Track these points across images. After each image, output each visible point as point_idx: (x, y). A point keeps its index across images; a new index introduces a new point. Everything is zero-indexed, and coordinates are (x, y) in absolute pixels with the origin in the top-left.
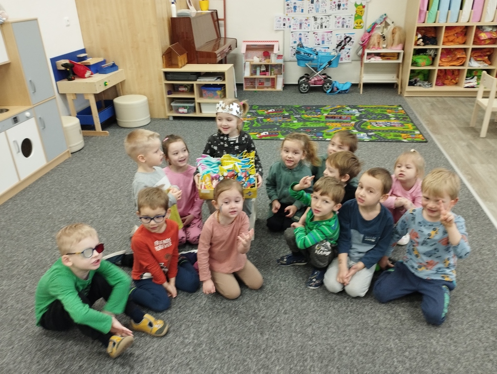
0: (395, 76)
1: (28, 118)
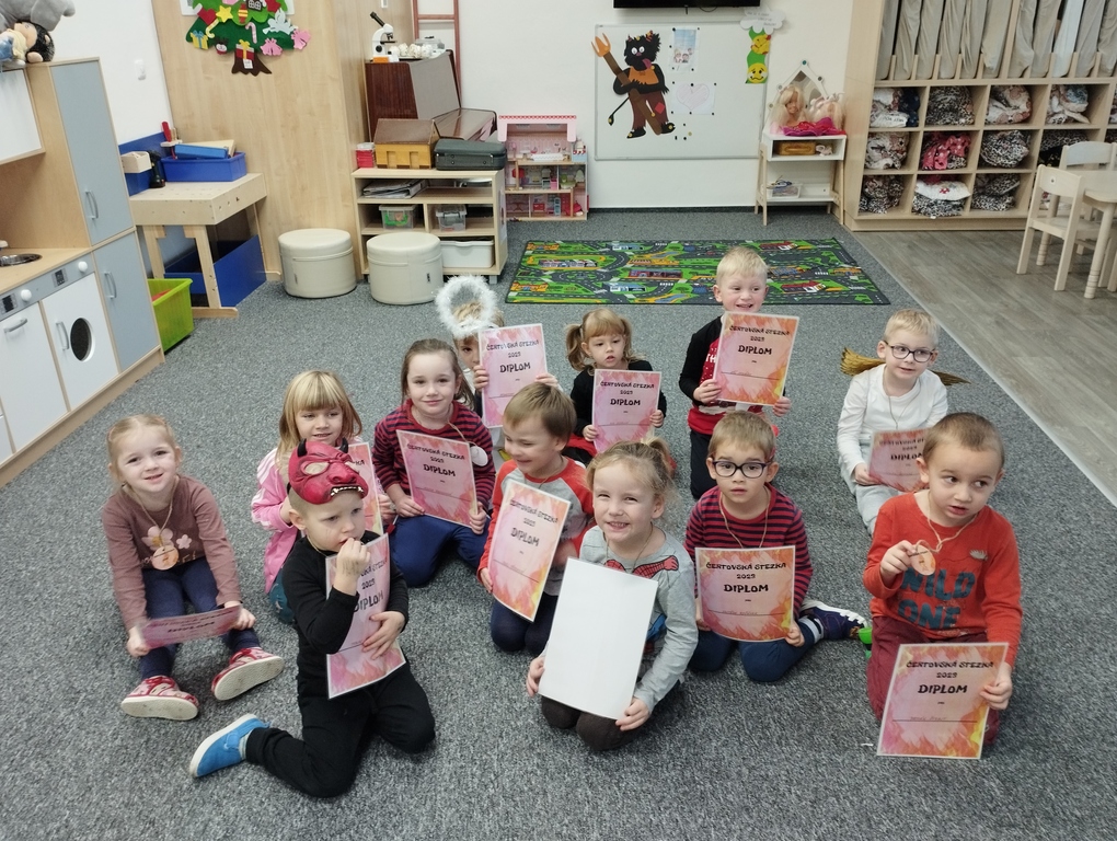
0: (828, 188)
1: (83, 274)
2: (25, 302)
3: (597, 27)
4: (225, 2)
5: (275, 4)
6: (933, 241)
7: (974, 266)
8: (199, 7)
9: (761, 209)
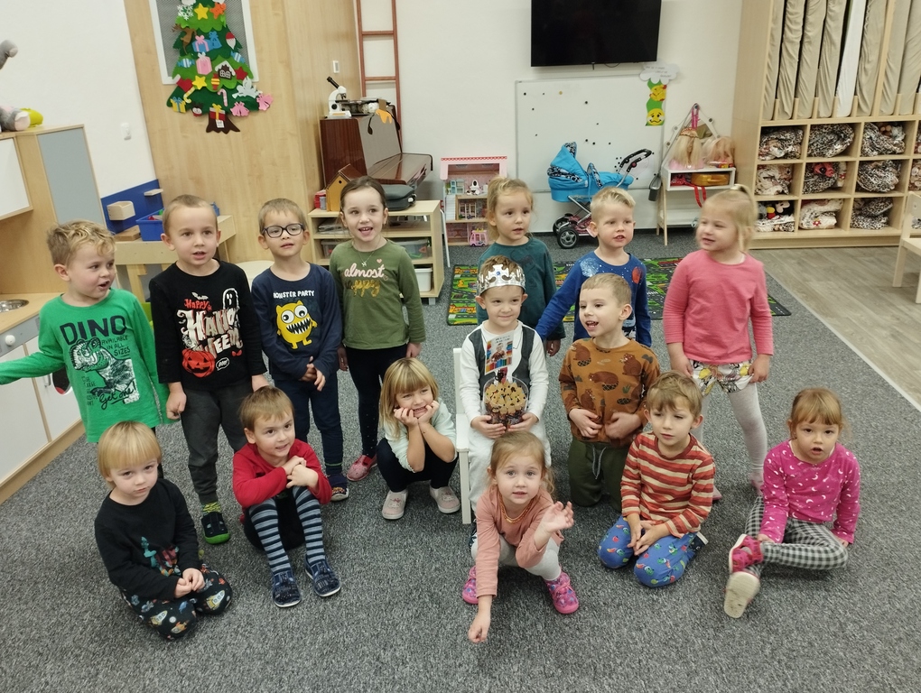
2: (9, 346)
3: (517, 82)
4: (200, 72)
5: (243, 73)
6: (819, 257)
7: (860, 280)
8: (178, 77)
9: (662, 231)
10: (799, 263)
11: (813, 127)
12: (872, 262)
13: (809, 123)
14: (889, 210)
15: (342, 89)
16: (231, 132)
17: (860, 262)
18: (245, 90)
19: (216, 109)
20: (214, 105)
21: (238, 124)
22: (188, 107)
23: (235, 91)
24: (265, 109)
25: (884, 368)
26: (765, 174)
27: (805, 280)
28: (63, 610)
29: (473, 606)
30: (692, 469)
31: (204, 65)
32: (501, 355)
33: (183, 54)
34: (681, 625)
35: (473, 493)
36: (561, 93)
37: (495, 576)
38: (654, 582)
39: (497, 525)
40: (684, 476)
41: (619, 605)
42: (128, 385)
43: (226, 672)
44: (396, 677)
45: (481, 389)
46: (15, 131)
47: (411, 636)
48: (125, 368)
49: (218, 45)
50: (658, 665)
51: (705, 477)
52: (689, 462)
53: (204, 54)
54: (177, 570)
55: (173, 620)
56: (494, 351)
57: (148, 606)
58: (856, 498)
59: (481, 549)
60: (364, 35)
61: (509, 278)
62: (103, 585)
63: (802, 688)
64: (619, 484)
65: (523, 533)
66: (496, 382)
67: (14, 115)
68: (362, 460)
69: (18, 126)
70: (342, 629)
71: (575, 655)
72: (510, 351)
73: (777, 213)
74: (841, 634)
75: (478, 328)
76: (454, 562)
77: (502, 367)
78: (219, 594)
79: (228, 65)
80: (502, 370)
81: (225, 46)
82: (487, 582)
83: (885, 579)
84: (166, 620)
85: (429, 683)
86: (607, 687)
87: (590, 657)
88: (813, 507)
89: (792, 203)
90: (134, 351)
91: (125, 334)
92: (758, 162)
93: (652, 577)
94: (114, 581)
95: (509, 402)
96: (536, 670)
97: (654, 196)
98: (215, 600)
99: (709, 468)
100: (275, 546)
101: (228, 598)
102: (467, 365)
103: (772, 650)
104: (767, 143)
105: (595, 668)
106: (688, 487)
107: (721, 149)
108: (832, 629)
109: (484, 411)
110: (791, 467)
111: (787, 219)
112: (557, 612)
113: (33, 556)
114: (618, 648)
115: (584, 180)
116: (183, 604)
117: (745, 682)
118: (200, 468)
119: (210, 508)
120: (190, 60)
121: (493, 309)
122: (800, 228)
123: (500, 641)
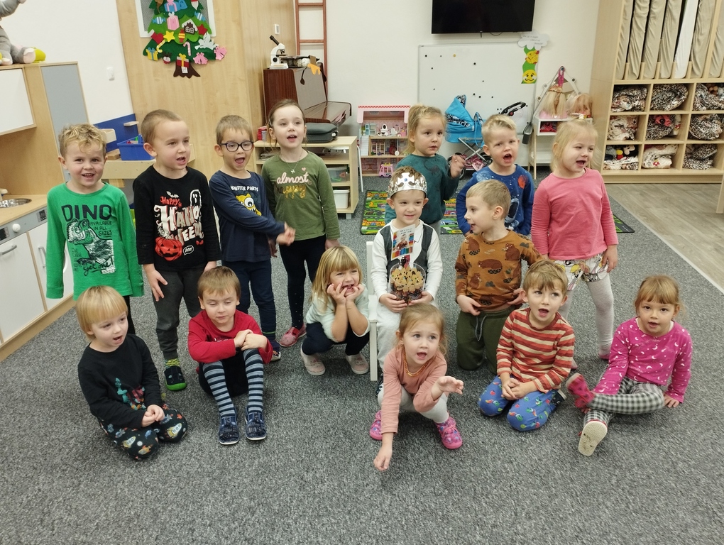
2: (16, 233)
3: (420, 46)
4: (170, 28)
5: (203, 29)
6: (657, 190)
7: (690, 208)
8: (152, 32)
9: (532, 168)
10: (641, 194)
11: (656, 86)
12: (700, 195)
13: (652, 82)
14: (714, 154)
15: (281, 46)
16: (193, 77)
17: (690, 194)
18: (205, 43)
19: (182, 58)
20: (180, 54)
21: (199, 71)
22: (160, 56)
23: (197, 43)
24: (220, 59)
25: (709, 274)
26: (616, 123)
27: (646, 207)
28: (53, 437)
29: (378, 441)
30: (557, 339)
31: (173, 22)
32: (405, 245)
33: (157, 13)
34: (544, 460)
35: (381, 355)
36: (455, 56)
37: (397, 417)
38: (523, 426)
39: (400, 377)
40: (550, 343)
41: (494, 444)
42: (107, 260)
43: (182, 485)
44: (316, 492)
45: (388, 274)
46: (24, 63)
47: (329, 462)
48: (106, 246)
49: (185, 6)
50: (525, 489)
51: (567, 344)
52: (554, 333)
53: (173, 13)
54: (144, 406)
55: (140, 443)
56: (399, 241)
57: (121, 432)
58: (688, 367)
59: (385, 396)
60: (300, 6)
61: (414, 184)
62: (86, 419)
63: (641, 510)
64: (496, 350)
65: (421, 384)
66: (400, 267)
67: (23, 51)
68: (291, 331)
69: (26, 59)
70: (274, 456)
71: (459, 479)
72: (412, 241)
73: (624, 155)
74: (673, 470)
75: (388, 225)
76: (363, 409)
77: (406, 255)
78: (177, 426)
79: (192, 23)
80: (405, 257)
81: (190, 7)
82: (390, 423)
83: (708, 430)
84: (135, 444)
85: (343, 497)
86: (484, 504)
87: (471, 481)
88: (652, 372)
89: (637, 147)
90: (115, 233)
91: (110, 220)
92: (610, 113)
93: (521, 422)
94: (93, 412)
95: (410, 282)
96: (427, 490)
97: (527, 140)
98: (174, 431)
99: (571, 337)
100: (222, 396)
101: (184, 429)
102: (377, 254)
103: (618, 480)
104: (618, 98)
105: (475, 490)
106: (554, 353)
107: (581, 103)
108: (666, 466)
109: (390, 290)
110: (636, 338)
111: (632, 160)
112: (445, 448)
113: (31, 396)
114: (493, 475)
115: (471, 126)
116: (148, 432)
117: (595, 504)
118: (165, 331)
119: (172, 363)
120: (162, 18)
121: (400, 209)
122: (642, 168)
123: (399, 468)
